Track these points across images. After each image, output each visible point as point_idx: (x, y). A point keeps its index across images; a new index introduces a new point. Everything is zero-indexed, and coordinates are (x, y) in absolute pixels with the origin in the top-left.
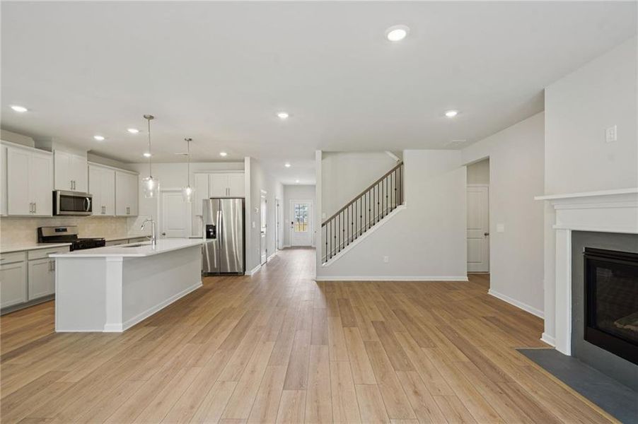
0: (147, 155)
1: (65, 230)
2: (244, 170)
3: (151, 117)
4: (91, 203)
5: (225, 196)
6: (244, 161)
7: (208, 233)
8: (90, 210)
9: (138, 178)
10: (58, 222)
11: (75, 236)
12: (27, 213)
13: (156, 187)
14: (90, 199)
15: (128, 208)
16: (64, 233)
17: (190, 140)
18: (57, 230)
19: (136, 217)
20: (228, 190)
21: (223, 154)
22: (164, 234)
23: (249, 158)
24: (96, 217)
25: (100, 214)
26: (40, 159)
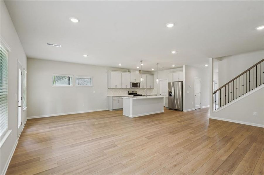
0: (153, 69)
1: (134, 92)
2: (182, 70)
3: (142, 61)
4: (139, 85)
5: (178, 81)
6: (182, 67)
7: (170, 94)
8: (139, 87)
9: (154, 77)
10: (133, 90)
11: (136, 94)
12: (125, 87)
13: (143, 80)
14: (139, 84)
15: (151, 86)
16: (134, 93)
17: (158, 64)
18: (132, 92)
19: (153, 89)
20: (178, 79)
21: (173, 66)
22: (161, 94)
23: (184, 66)
24: (141, 89)
25: (142, 88)
26: (128, 74)
